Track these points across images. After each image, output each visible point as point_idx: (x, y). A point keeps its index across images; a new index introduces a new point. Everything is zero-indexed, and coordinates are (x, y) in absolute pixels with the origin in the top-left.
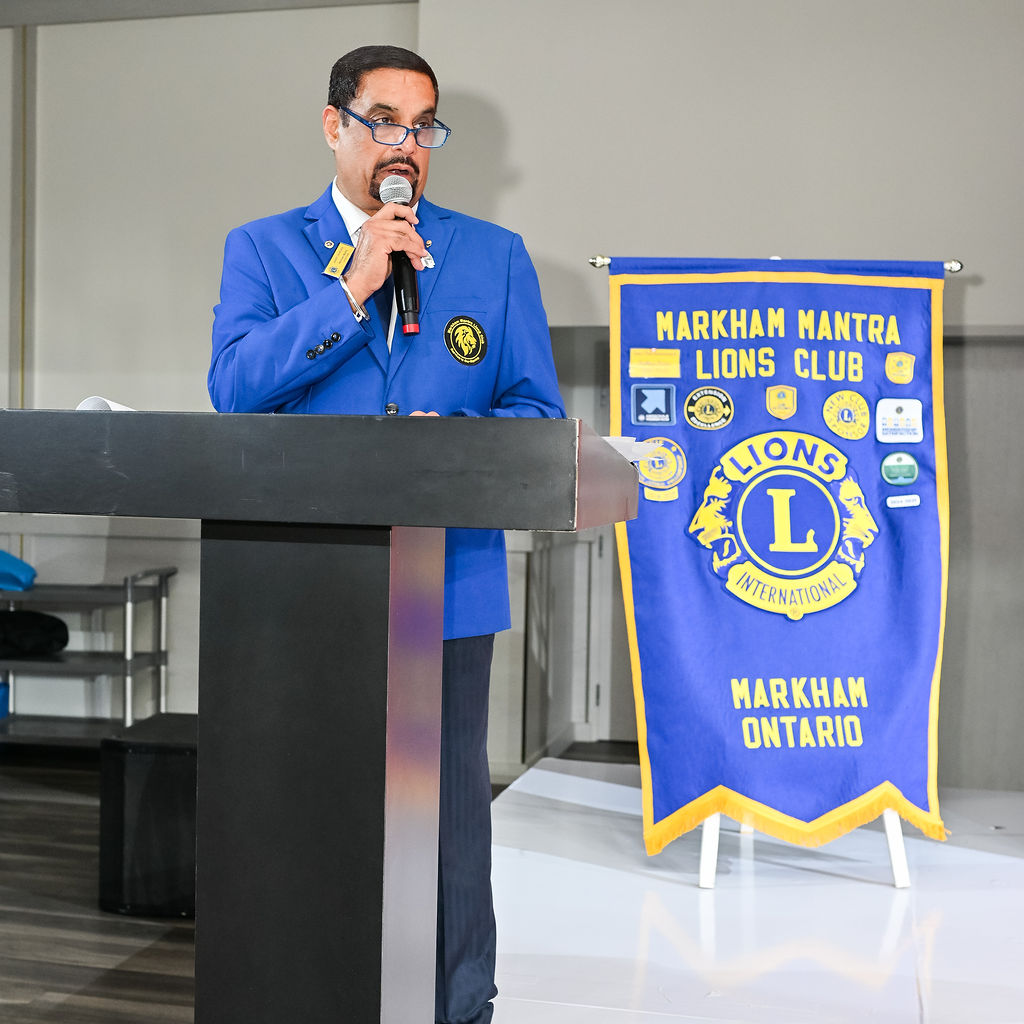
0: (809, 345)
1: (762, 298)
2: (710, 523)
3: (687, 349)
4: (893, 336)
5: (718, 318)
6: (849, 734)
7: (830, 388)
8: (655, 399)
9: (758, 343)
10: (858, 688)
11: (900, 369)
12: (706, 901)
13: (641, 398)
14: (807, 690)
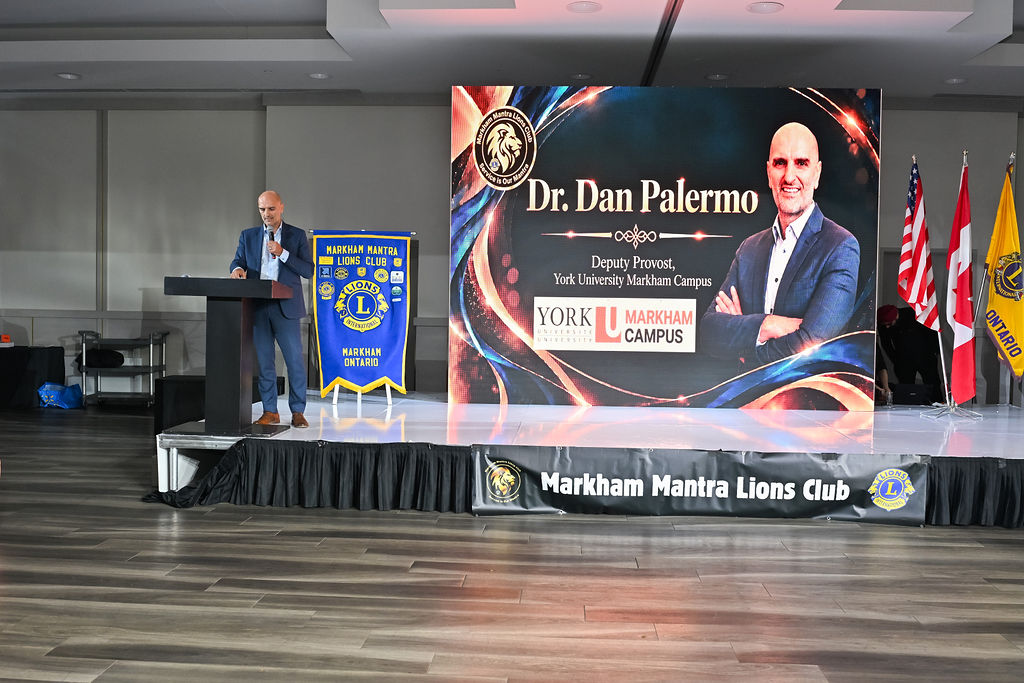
0: (371, 255)
1: (358, 242)
2: (340, 305)
3: (335, 257)
4: (396, 253)
5: (344, 248)
6: (375, 363)
7: (376, 268)
8: (326, 270)
9: (356, 255)
10: (379, 351)
11: (398, 262)
12: (335, 408)
13: (322, 270)
14: (364, 351)
